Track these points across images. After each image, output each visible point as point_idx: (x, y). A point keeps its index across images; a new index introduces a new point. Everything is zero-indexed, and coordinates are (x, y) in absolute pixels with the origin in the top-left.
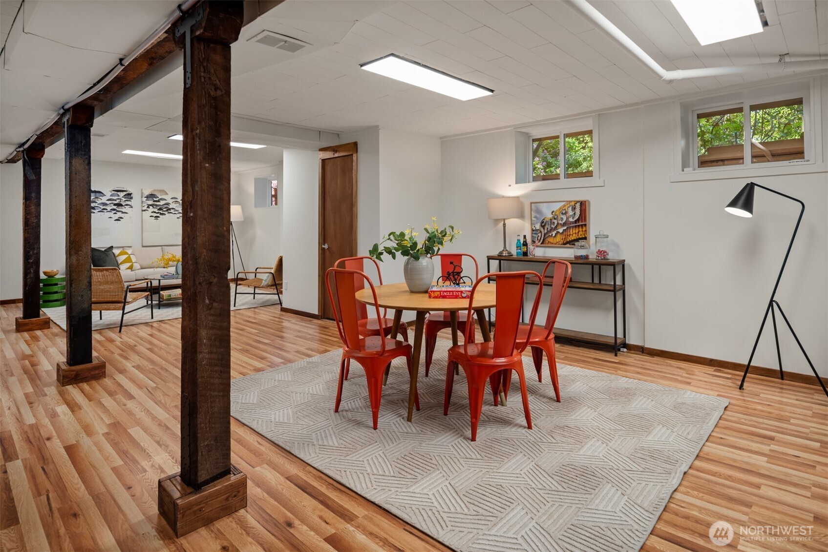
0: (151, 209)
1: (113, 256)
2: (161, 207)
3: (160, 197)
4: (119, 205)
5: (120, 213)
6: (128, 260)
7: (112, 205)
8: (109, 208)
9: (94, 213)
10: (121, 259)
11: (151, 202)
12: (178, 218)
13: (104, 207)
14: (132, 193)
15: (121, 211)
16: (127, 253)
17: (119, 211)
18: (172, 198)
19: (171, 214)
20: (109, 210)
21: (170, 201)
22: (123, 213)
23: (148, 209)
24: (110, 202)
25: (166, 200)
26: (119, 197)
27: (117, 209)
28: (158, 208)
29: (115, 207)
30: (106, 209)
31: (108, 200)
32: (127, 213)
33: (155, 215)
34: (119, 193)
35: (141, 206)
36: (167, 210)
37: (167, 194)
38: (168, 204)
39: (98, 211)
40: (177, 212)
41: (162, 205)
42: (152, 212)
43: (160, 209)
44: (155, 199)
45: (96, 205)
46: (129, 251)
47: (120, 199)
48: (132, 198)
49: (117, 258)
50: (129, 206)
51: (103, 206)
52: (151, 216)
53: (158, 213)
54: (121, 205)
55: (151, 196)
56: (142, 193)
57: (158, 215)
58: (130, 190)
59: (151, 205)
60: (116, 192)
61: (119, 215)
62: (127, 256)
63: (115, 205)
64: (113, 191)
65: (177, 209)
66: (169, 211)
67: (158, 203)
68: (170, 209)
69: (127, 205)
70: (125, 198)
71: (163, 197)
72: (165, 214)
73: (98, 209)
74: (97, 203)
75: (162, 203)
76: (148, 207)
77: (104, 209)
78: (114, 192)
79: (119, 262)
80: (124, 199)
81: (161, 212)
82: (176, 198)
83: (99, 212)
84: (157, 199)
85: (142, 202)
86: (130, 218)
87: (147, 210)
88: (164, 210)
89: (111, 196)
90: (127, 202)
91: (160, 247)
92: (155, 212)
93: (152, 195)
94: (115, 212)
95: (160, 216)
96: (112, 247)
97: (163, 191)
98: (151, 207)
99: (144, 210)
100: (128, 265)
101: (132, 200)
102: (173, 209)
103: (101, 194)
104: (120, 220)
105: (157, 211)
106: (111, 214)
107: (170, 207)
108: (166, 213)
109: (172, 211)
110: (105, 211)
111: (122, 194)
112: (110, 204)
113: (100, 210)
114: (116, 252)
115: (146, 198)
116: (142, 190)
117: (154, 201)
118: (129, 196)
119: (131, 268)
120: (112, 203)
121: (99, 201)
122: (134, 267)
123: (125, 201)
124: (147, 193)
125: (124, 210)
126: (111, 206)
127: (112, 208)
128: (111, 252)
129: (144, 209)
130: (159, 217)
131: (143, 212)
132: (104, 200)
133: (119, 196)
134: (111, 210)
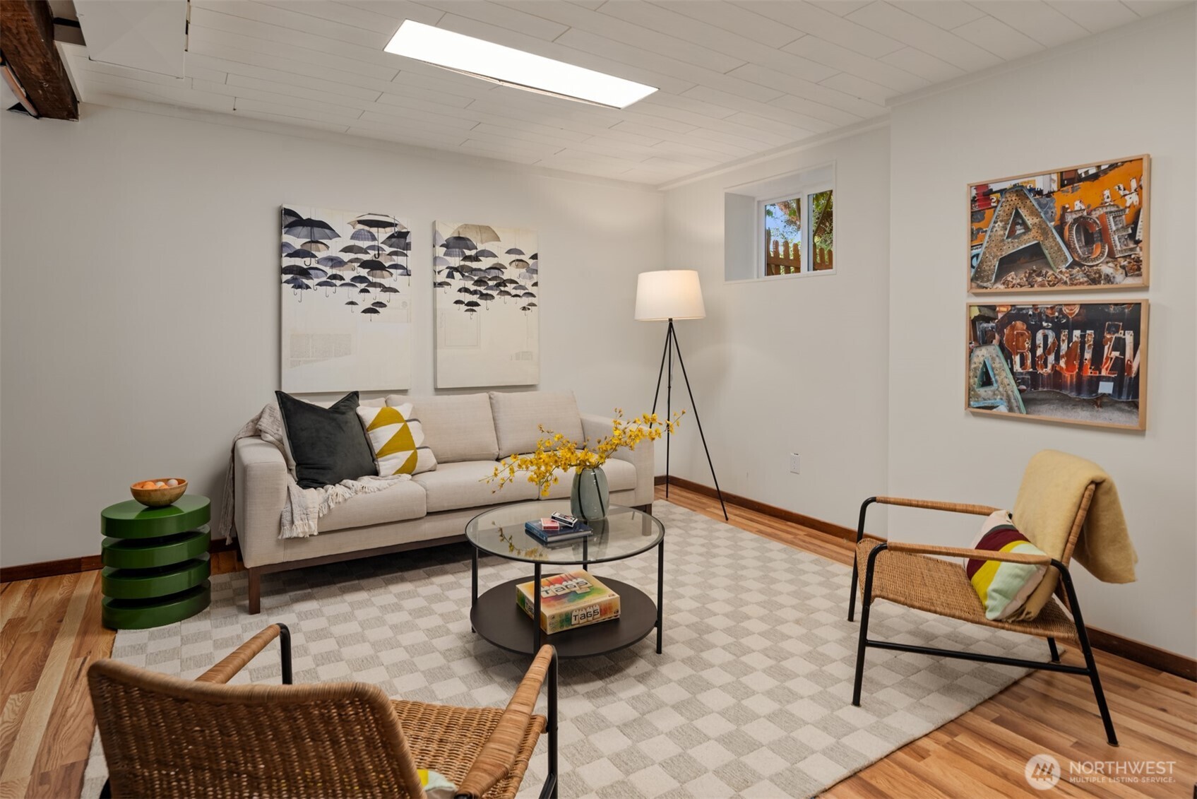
0: (458, 281)
1: (358, 427)
2: (483, 274)
3: (480, 247)
4: (375, 266)
5: (379, 289)
6: (402, 441)
7: (356, 265)
8: (348, 275)
9: (308, 287)
10: (382, 436)
11: (456, 261)
12: (524, 308)
13: (335, 271)
14: (408, 232)
15: (380, 285)
16: (397, 417)
17: (374, 285)
18: (509, 252)
19: (508, 297)
20: (348, 280)
21: (505, 259)
22: (386, 289)
23: (449, 280)
24: (352, 256)
25: (495, 256)
26: (375, 243)
27: (370, 278)
28: (476, 278)
29: (364, 272)
30: (341, 278)
31: (347, 249)
32: (395, 291)
33: (467, 298)
34: (374, 230)
35: (430, 273)
36: (498, 285)
37: (497, 239)
38: (498, 267)
39: (317, 281)
40: (521, 292)
41: (485, 271)
42: (460, 290)
43: (480, 282)
44: (468, 253)
45: (314, 264)
46: (405, 410)
47: (379, 249)
48: (408, 246)
49: (371, 434)
50: (400, 271)
51: (332, 267)
52: (458, 302)
53: (475, 292)
54: (381, 267)
55: (458, 243)
56: (435, 234)
57: (475, 298)
58: (405, 223)
59: (456, 269)
60: (367, 228)
61: (376, 295)
62: (396, 428)
63: (364, 264)
64: (360, 222)
65: (521, 282)
66: (502, 288)
67: (474, 265)
68: (503, 283)
69: (396, 266)
70: (391, 246)
71: (489, 246)
72: (492, 297)
73: (318, 277)
74: (314, 256)
75: (485, 263)
76: (450, 276)
77: (334, 277)
78: (360, 227)
79: (377, 447)
80: (388, 250)
81: (482, 289)
82: (521, 253)
83: (320, 284)
84: (473, 253)
85: (435, 259)
86: (404, 304)
87: (448, 284)
88: (491, 283)
89: (353, 238)
90: (395, 257)
91: (483, 396)
92: (466, 290)
93: (459, 238)
94: (363, 286)
95: (479, 301)
96: (354, 397)
97: (488, 228)
98: (457, 275)
99: (441, 284)
100: (402, 457)
101: (409, 253)
102: (512, 281)
103: (327, 231)
104: (376, 312)
105: (473, 288)
106: (354, 293)
107: (505, 277)
108: (494, 293)
109: (510, 288)
110: (338, 282)
111: (382, 234)
112: (351, 261)
113: (324, 279)
114: (368, 410)
115: (445, 249)
116: (434, 223)
117: (466, 258)
118: (400, 240)
119: (409, 469)
120: (356, 260)
121: (321, 254)
122: (418, 464)
123: (391, 254)
124: (446, 233)
125: (387, 282)
126: (353, 270)
127: (355, 274)
128: (352, 413)
129: (441, 278)
130: (477, 304)
131: (439, 289)
132: (334, 248)
133: (374, 238)
134: (354, 279)
